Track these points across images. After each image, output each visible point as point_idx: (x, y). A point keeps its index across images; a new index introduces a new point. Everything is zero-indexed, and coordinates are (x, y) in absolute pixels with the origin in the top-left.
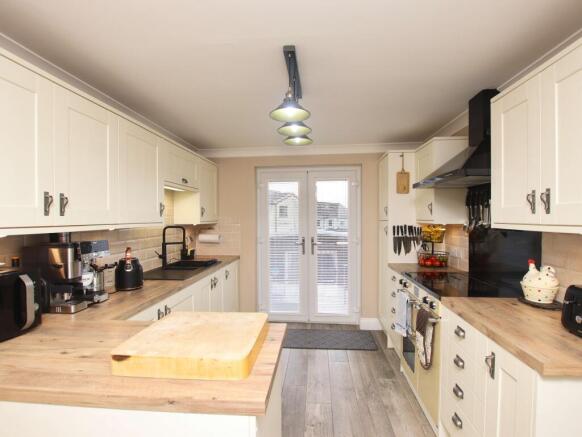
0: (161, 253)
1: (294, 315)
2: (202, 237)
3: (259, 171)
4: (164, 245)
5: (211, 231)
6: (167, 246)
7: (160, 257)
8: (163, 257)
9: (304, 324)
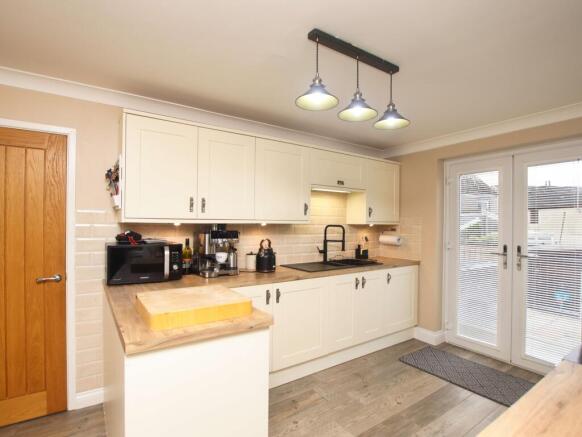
0: (322, 248)
1: (490, 348)
2: (384, 238)
3: (447, 164)
4: (326, 242)
5: (393, 232)
6: (329, 243)
7: (321, 252)
8: (324, 252)
9: (503, 364)
